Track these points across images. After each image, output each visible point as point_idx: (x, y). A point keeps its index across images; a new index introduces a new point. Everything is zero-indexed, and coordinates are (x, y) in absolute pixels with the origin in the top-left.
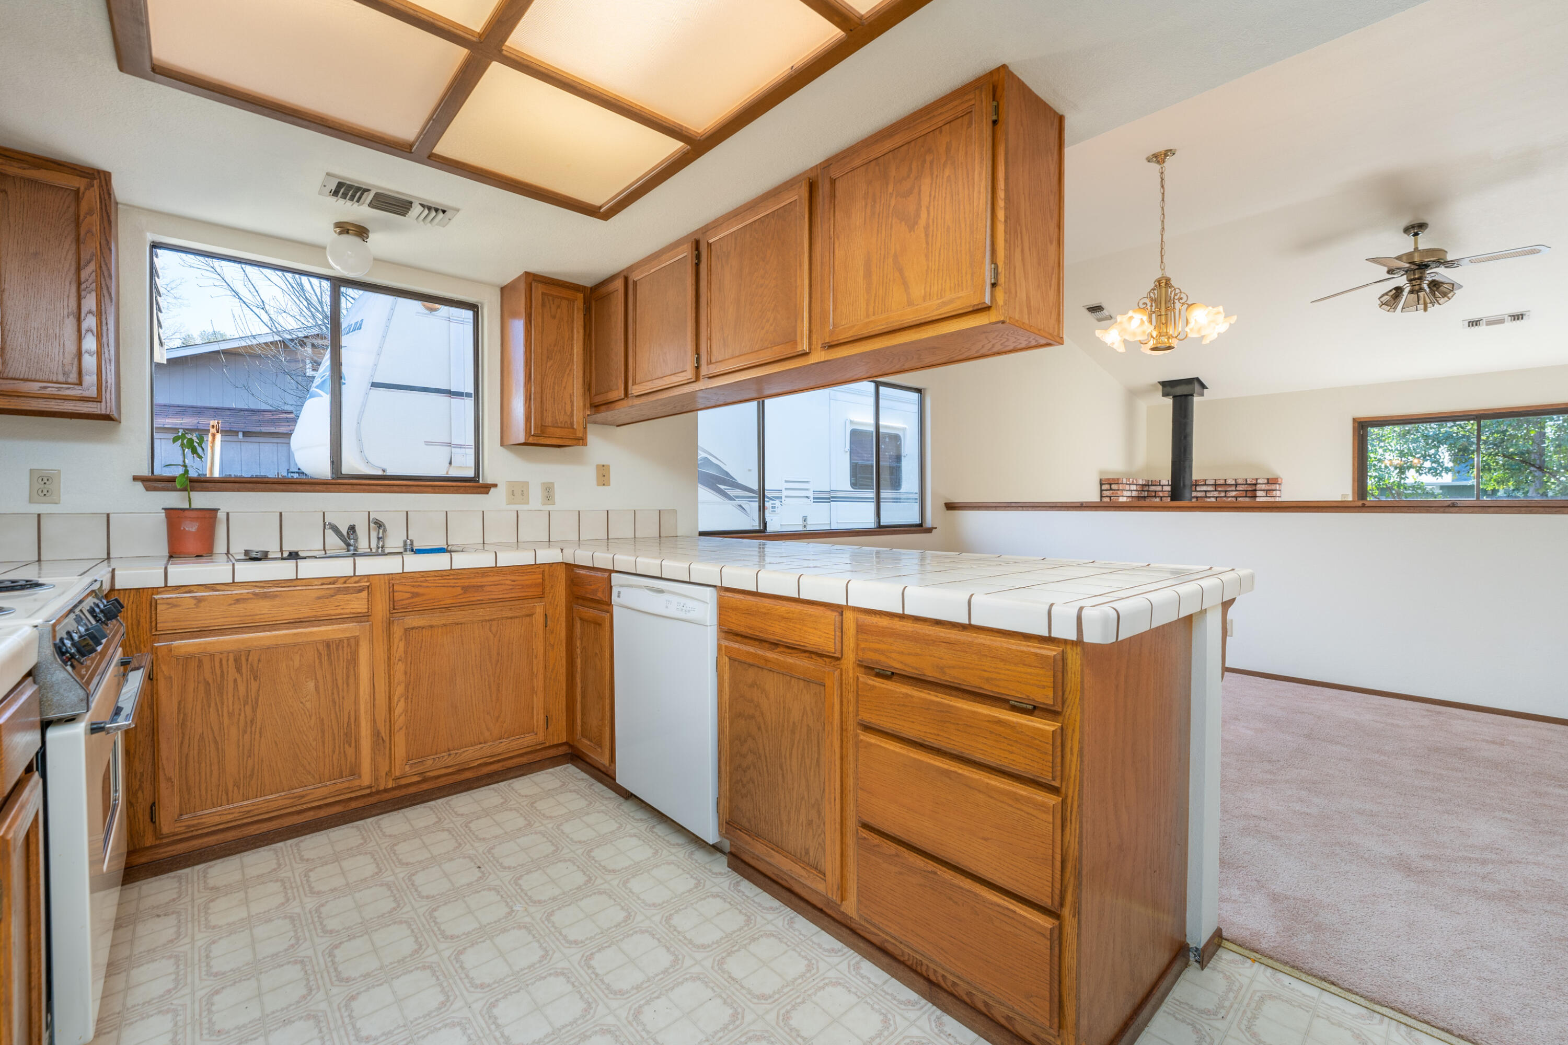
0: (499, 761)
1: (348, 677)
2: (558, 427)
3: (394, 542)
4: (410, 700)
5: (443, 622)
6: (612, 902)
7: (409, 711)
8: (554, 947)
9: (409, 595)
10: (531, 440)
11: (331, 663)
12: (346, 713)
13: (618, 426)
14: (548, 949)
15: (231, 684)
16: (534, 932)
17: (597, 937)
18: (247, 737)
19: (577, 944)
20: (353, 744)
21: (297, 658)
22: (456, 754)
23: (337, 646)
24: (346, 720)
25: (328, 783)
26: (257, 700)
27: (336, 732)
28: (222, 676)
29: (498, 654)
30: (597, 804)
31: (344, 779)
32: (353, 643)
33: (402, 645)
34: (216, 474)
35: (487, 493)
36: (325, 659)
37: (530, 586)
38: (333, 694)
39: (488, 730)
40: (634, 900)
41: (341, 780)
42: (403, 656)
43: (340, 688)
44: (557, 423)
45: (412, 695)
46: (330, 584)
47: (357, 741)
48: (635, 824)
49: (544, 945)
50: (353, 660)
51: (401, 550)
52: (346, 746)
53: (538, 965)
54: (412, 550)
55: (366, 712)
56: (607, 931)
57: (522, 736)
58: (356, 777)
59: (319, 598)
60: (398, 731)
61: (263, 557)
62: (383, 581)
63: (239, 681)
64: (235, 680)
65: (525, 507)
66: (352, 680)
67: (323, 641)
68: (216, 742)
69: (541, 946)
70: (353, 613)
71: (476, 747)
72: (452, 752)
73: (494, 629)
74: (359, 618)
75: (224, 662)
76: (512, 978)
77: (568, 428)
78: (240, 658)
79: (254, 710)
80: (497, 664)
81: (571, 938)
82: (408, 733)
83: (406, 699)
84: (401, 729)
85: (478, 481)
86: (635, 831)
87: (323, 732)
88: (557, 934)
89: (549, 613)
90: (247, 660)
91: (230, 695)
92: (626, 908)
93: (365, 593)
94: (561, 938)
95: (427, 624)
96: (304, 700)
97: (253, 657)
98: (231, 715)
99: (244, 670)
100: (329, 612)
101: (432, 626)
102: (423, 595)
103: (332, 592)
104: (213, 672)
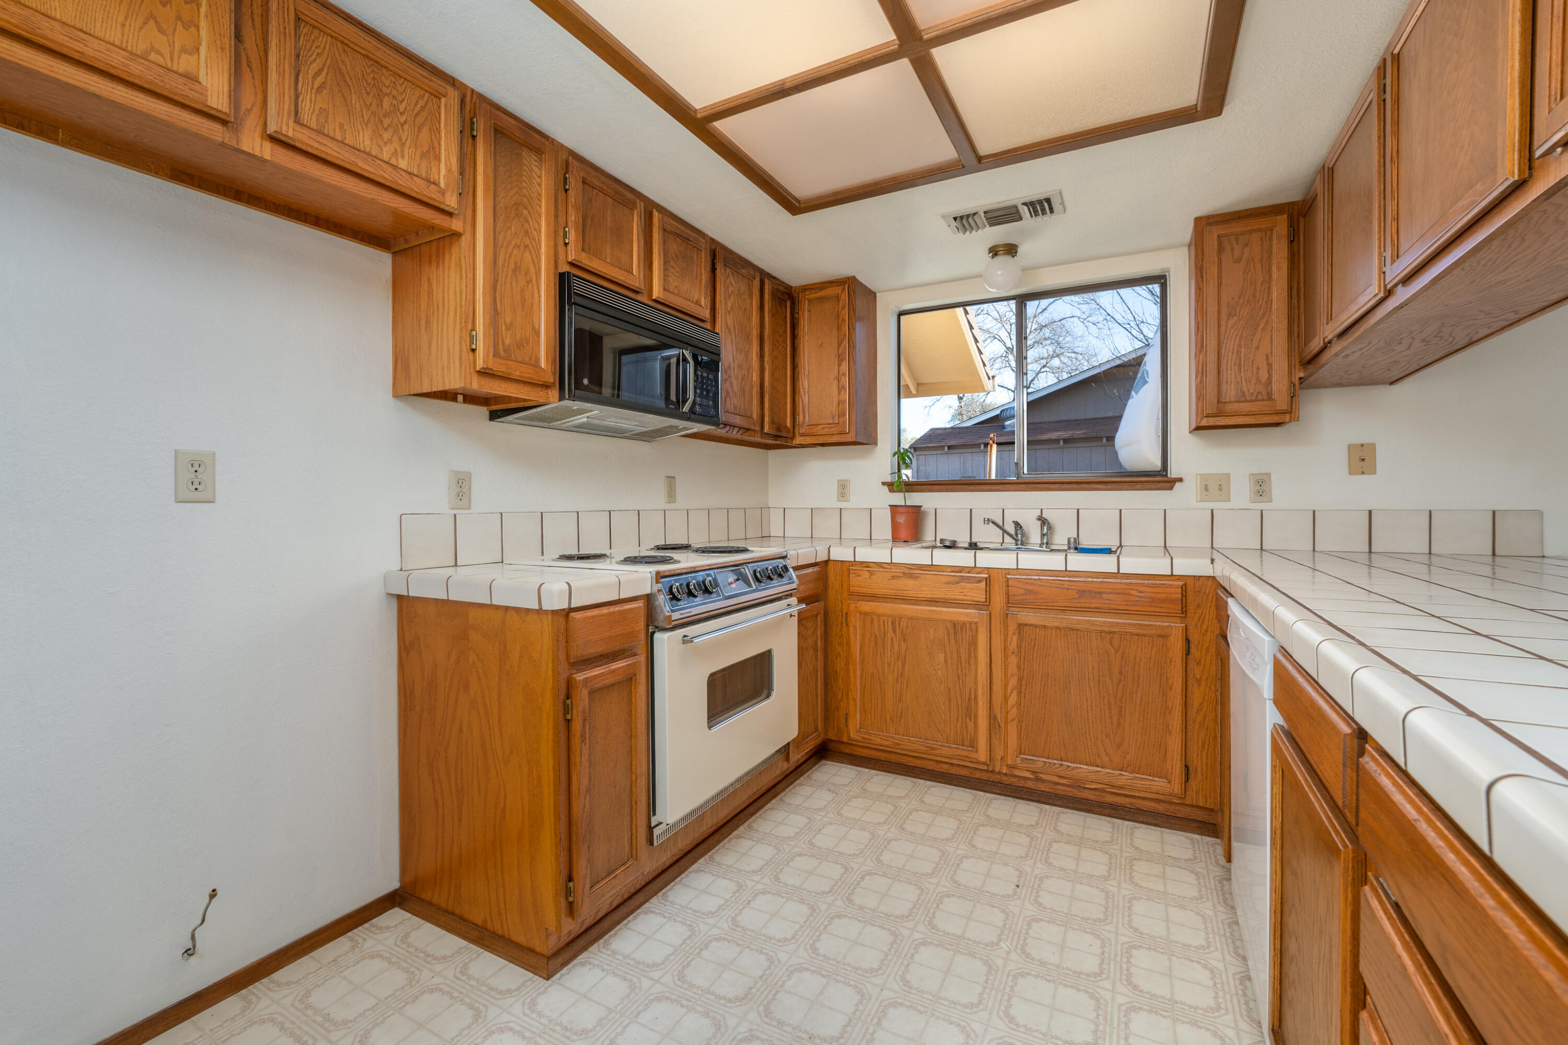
0: (1127, 796)
1: (969, 658)
2: (1246, 401)
3: (1060, 540)
4: (1023, 695)
5: (1057, 624)
6: (1093, 1016)
7: (1022, 705)
8: (990, 1005)
9: (1022, 592)
10: (1205, 422)
11: (956, 641)
12: (968, 689)
13: (1392, 383)
14: (983, 1002)
15: (889, 643)
16: (991, 977)
17: (1035, 1034)
18: (899, 685)
19: (1010, 1022)
20: (973, 720)
21: (932, 631)
22: (1069, 766)
23: (962, 628)
24: (968, 696)
25: (953, 746)
26: (905, 658)
27: (960, 703)
28: (885, 633)
29: (1121, 673)
30: (1209, 904)
31: (965, 748)
32: (973, 627)
33: (1015, 639)
34: (993, 477)
35: (1171, 488)
36: (952, 636)
37: (1164, 601)
38: (957, 669)
39: (1107, 754)
40: (1118, 1035)
41: (962, 747)
42: (1016, 650)
43: (964, 665)
44: (1244, 396)
45: (1025, 690)
46: (957, 572)
47: (976, 717)
48: (1227, 956)
49: (985, 996)
50: (973, 643)
51: (1066, 548)
52: (968, 719)
53: (960, 1008)
54: (1076, 549)
55: (983, 694)
56: (1052, 1037)
57: (1151, 778)
58: (974, 749)
59: (947, 583)
60: (1011, 721)
61: (952, 546)
62: (1000, 575)
63: (894, 639)
64: (892, 638)
65: (1224, 505)
66: (972, 661)
67: (951, 621)
68: (880, 682)
69: (981, 994)
70: (974, 601)
71: (1091, 768)
72: (1064, 763)
73: (1116, 643)
74: (976, 605)
75: (886, 623)
76: (931, 998)
77: (1262, 400)
78: (895, 621)
79: (903, 666)
80: (1118, 684)
81: (1012, 1012)
82: (1021, 727)
83: (1020, 692)
84: (1013, 720)
85: (1166, 475)
86: (1220, 966)
87: (950, 699)
88: (1006, 997)
89: (1194, 638)
90: (899, 625)
91: (889, 650)
92: (1099, 1034)
93: (984, 583)
94: (1005, 1003)
95: (1040, 623)
96: (936, 668)
97: (904, 623)
98: (889, 664)
99: (897, 633)
100: (955, 597)
101: (1045, 627)
102: (1036, 593)
103: (957, 579)
104: (879, 629)
